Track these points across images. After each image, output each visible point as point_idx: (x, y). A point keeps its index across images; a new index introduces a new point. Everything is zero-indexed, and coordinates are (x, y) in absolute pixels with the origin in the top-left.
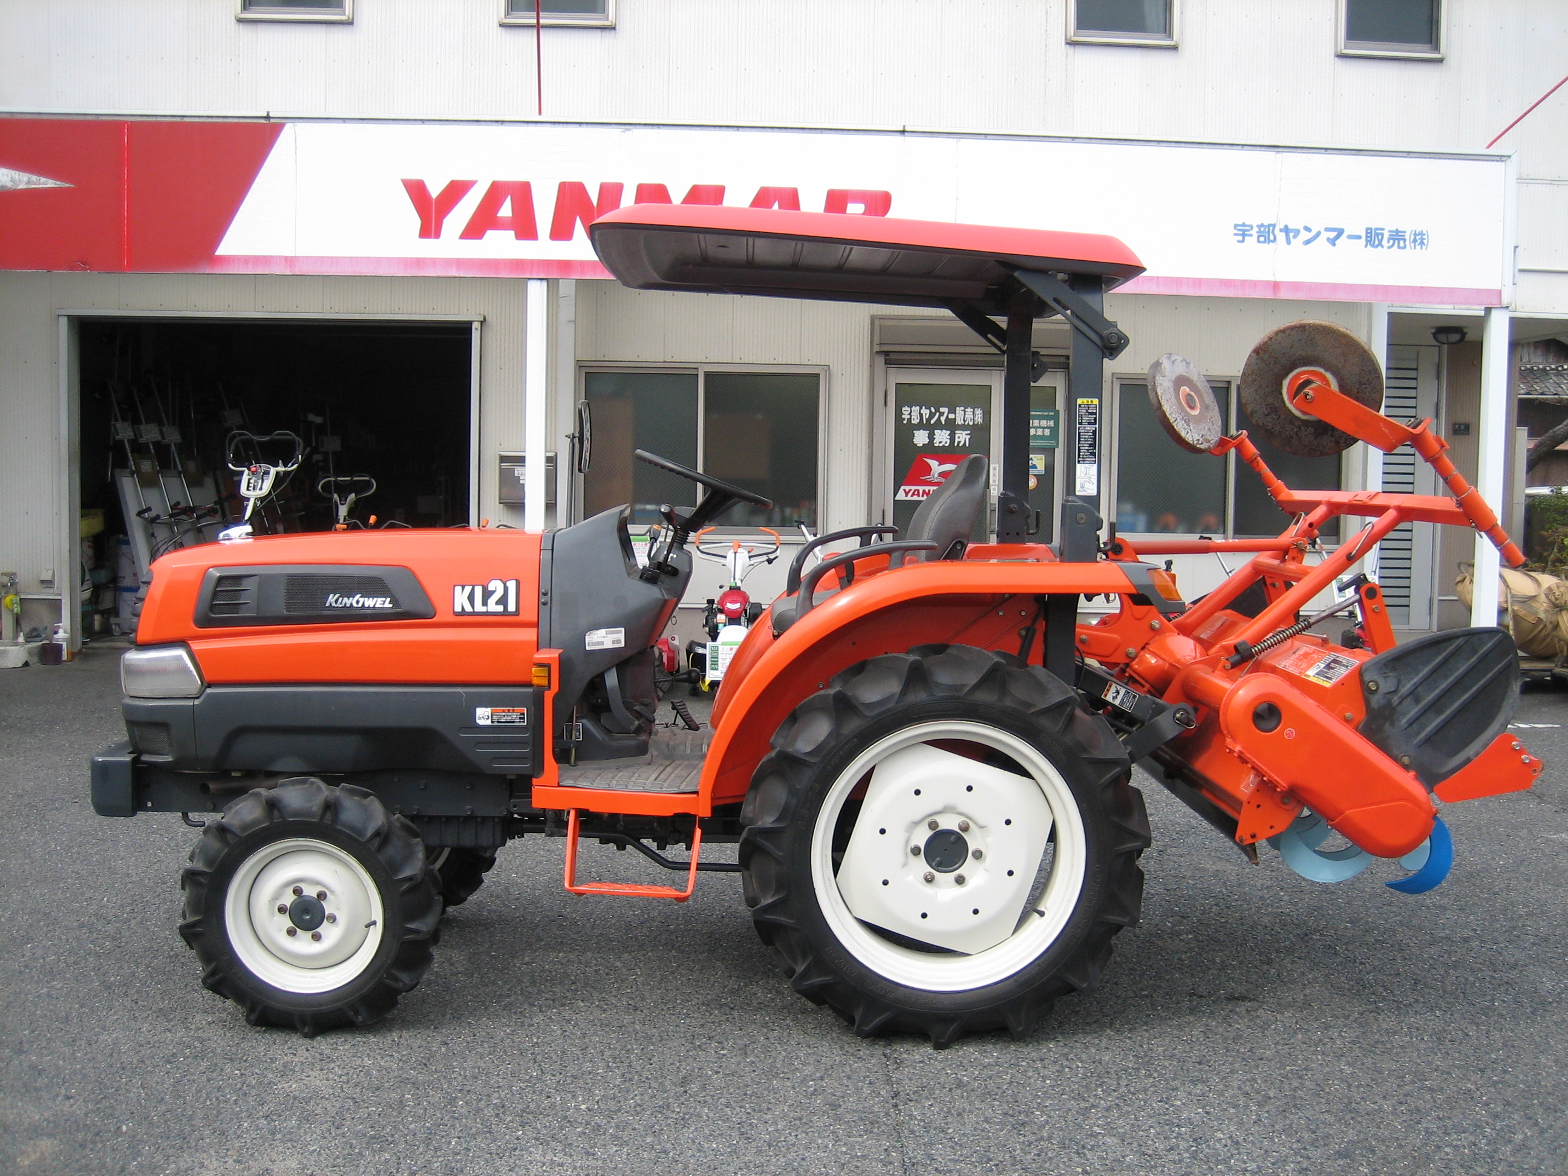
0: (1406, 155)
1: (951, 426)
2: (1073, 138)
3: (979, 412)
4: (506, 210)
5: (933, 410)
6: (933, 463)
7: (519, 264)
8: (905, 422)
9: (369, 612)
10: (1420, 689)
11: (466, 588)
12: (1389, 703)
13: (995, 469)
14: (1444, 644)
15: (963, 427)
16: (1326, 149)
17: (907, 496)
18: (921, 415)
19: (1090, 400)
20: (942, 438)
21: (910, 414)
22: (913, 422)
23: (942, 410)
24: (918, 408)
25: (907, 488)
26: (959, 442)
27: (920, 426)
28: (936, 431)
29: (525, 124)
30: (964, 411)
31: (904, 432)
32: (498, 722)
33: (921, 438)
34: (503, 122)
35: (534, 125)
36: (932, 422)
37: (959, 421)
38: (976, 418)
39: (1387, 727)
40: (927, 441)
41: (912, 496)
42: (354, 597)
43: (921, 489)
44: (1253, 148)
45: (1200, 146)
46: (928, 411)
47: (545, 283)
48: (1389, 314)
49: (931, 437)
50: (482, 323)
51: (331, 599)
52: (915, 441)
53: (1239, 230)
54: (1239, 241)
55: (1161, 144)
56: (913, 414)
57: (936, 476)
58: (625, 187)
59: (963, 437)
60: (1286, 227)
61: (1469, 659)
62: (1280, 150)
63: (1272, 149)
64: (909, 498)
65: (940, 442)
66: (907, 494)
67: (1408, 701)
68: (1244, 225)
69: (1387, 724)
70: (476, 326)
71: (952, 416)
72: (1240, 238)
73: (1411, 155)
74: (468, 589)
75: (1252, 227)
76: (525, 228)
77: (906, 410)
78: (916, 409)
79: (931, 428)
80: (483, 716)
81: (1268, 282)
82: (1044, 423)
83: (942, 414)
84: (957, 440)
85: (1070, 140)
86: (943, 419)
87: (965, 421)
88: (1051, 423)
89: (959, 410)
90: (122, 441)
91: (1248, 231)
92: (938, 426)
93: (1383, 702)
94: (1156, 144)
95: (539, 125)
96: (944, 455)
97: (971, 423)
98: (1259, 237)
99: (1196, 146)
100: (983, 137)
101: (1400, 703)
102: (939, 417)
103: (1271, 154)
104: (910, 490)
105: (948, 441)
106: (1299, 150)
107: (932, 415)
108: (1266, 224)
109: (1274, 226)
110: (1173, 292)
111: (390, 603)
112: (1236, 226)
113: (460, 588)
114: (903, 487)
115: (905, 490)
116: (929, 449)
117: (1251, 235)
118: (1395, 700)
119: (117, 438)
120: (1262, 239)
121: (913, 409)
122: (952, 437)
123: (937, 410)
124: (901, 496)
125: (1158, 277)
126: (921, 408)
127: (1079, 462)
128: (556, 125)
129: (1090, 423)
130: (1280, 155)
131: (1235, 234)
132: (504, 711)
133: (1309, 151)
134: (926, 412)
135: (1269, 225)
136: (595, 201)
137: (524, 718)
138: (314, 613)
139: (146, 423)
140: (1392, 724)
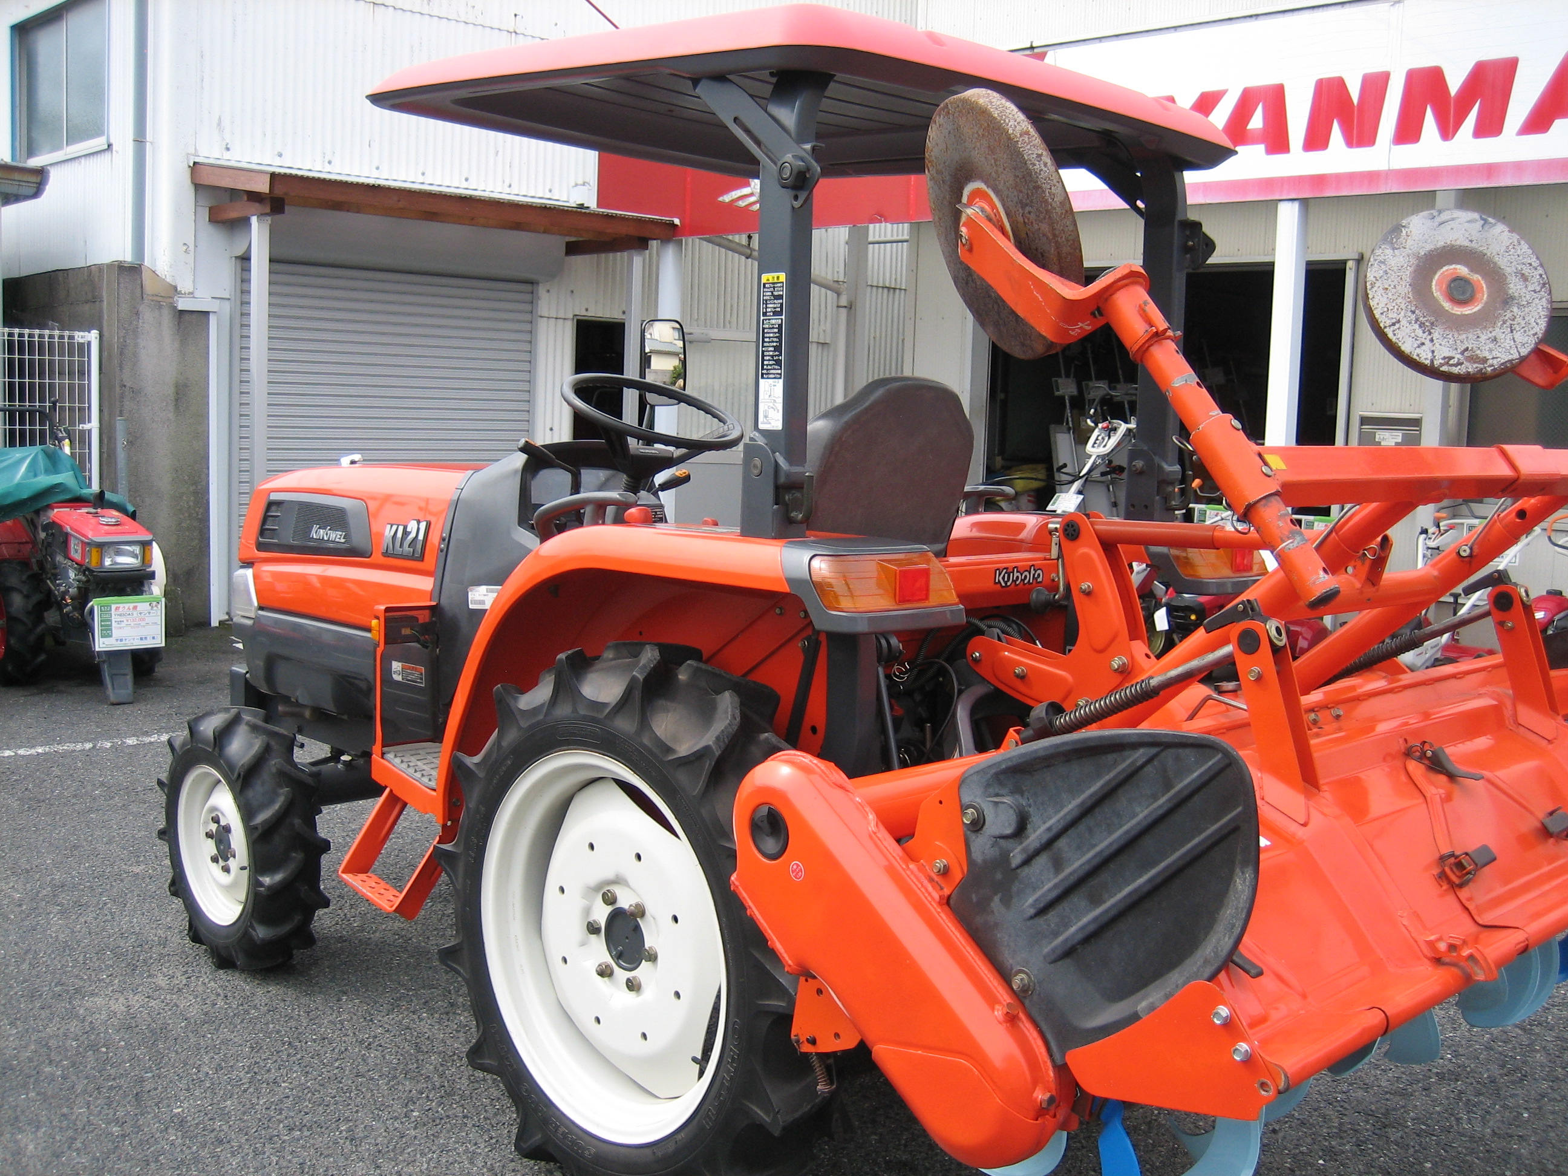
4: (1256, 122)
7: (1268, 184)
10: (1062, 843)
12: (1005, 857)
14: (1110, 757)
19: (775, 275)
29: (1281, 15)
32: (406, 680)
34: (1257, 16)
35: (1290, 14)
39: (996, 903)
42: (326, 530)
47: (1296, 205)
50: (1360, 260)
51: (313, 531)
58: (1392, 77)
61: (1155, 798)
67: (1042, 861)
69: (997, 899)
70: (1350, 264)
76: (1277, 142)
80: (397, 671)
90: (1062, 398)
93: (992, 853)
95: (1296, 13)
101: (1027, 862)
111: (343, 539)
113: (390, 526)
118: (1017, 857)
119: (1057, 393)
127: (763, 377)
128: (1316, 10)
129: (775, 313)
132: (409, 668)
136: (1355, 99)
137: (422, 679)
139: (1126, 382)
140: (1007, 902)
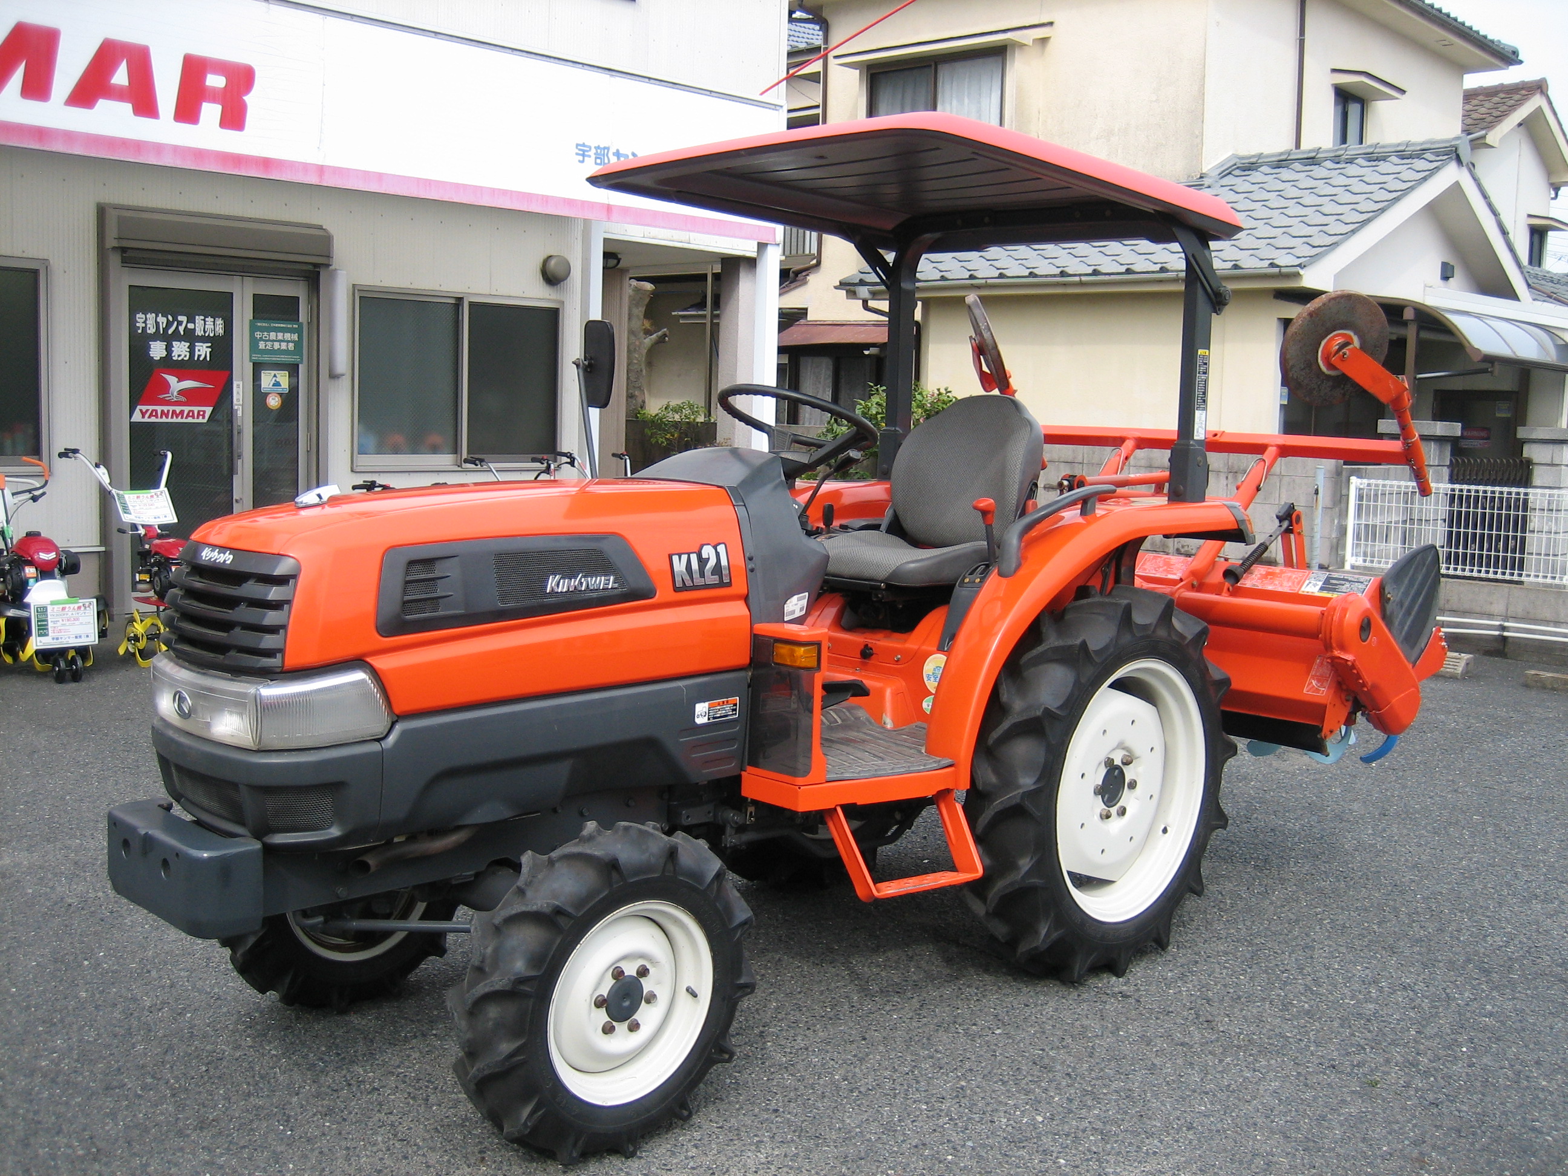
0: (708, 93)
1: (190, 337)
2: (436, 33)
3: (219, 321)
5: (170, 318)
6: (172, 380)
8: (140, 331)
9: (594, 595)
11: (683, 556)
13: (238, 386)
15: (204, 339)
16: (649, 78)
17: (143, 417)
18: (157, 324)
20: (180, 350)
21: (145, 322)
22: (149, 332)
23: (180, 318)
24: (154, 315)
25: (144, 408)
26: (199, 356)
27: (156, 337)
28: (174, 343)
30: (204, 320)
31: (139, 344)
32: (714, 718)
33: (157, 350)
36: (170, 332)
37: (199, 332)
38: (217, 329)
40: (164, 354)
41: (149, 417)
42: (576, 578)
43: (159, 408)
44: (592, 69)
45: (548, 59)
46: (164, 320)
48: (605, 239)
49: (169, 349)
51: (552, 583)
52: (152, 354)
53: (580, 150)
54: (580, 161)
55: (515, 52)
56: (149, 322)
57: (175, 394)
59: (203, 350)
60: (618, 151)
62: (614, 73)
63: (607, 72)
64: (146, 420)
65: (179, 356)
66: (143, 414)
68: (584, 145)
71: (191, 326)
72: (581, 158)
73: (713, 94)
74: (684, 557)
75: (590, 148)
77: (140, 317)
78: (151, 316)
79: (168, 340)
80: (702, 712)
81: (602, 205)
82: (288, 336)
83: (180, 323)
84: (197, 353)
85: (433, 35)
86: (181, 329)
87: (205, 332)
88: (295, 337)
89: (199, 319)
91: (587, 151)
92: (176, 336)
94: (510, 51)
96: (182, 369)
97: (212, 335)
98: (596, 158)
99: (544, 58)
100: (349, 17)
102: (177, 328)
103: (605, 77)
104: (147, 410)
105: (188, 354)
106: (629, 77)
107: (169, 324)
108: (602, 146)
109: (608, 149)
110: (524, 208)
111: (614, 582)
112: (577, 145)
113: (677, 557)
114: (139, 407)
115: (141, 410)
116: (169, 364)
117: (589, 156)
120: (598, 161)
121: (148, 316)
122: (192, 350)
123: (175, 319)
124: (137, 417)
125: (511, 191)
126: (157, 316)
130: (612, 78)
131: (577, 154)
132: (719, 704)
133: (637, 78)
134: (162, 320)
135: (605, 148)
137: (735, 710)
138: (534, 602)
